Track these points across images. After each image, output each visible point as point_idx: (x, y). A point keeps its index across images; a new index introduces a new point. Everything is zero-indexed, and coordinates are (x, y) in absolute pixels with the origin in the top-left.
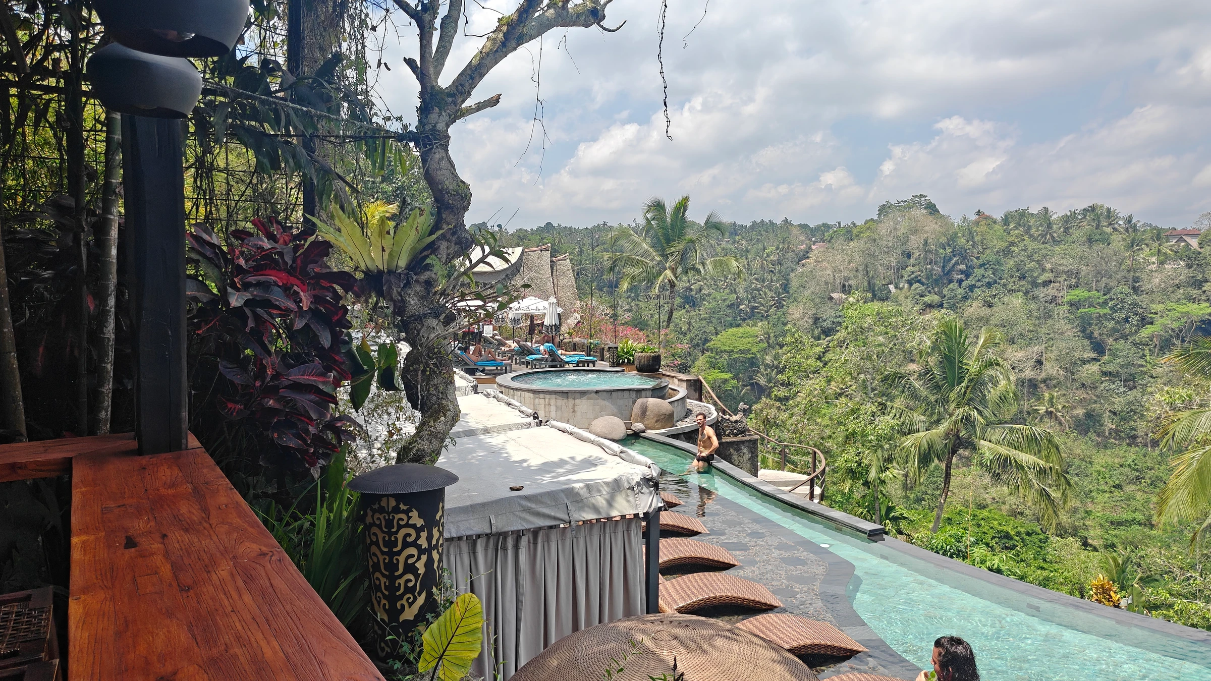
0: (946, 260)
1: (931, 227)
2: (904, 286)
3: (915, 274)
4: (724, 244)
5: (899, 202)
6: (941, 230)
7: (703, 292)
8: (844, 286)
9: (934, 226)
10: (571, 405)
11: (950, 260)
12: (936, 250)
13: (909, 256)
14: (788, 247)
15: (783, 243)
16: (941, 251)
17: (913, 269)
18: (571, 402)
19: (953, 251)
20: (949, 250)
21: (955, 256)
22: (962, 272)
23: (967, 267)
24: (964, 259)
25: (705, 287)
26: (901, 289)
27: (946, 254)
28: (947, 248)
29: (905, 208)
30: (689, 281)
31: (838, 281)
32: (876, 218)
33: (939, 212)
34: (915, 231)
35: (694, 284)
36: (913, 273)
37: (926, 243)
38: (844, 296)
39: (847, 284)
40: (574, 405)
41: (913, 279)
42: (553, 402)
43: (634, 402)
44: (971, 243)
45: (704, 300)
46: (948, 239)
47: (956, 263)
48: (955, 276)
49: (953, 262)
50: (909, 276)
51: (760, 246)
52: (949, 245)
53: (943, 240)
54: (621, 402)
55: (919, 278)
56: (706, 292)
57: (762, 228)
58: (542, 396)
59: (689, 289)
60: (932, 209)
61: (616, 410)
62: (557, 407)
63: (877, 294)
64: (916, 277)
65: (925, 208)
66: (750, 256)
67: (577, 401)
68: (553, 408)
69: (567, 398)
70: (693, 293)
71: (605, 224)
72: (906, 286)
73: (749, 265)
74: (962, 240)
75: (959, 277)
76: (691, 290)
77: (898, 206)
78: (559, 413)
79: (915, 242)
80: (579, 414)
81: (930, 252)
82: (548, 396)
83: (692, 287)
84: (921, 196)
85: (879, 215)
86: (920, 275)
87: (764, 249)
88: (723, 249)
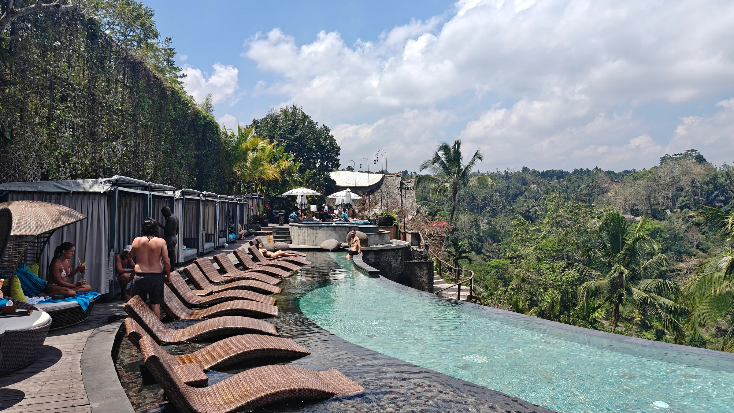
0: (709, 193)
1: (698, 171)
2: (677, 211)
3: (685, 203)
4: (553, 184)
5: (676, 155)
6: (705, 173)
7: (538, 213)
8: (632, 210)
9: (699, 170)
10: (315, 234)
11: (712, 193)
12: (701, 186)
13: (681, 190)
14: (596, 185)
15: (592, 182)
16: (705, 187)
17: (683, 199)
18: (315, 231)
19: (715, 187)
20: (711, 186)
21: (716, 190)
22: (722, 201)
23: (725, 198)
24: (723, 193)
25: (539, 210)
26: (675, 212)
27: (709, 189)
28: (710, 185)
29: (680, 159)
30: (528, 206)
31: (628, 207)
32: (658, 165)
33: (706, 161)
34: (685, 174)
35: (531, 208)
36: (683, 201)
37: (693, 182)
38: (632, 217)
39: (634, 208)
40: (316, 233)
41: (684, 206)
42: (306, 231)
43: (348, 233)
44: (728, 181)
45: (538, 218)
46: (710, 179)
47: (717, 195)
48: (716, 204)
49: (714, 194)
50: (681, 203)
51: (576, 184)
52: (711, 183)
53: (707, 179)
54: (340, 233)
55: (688, 205)
56: (539, 213)
57: (579, 173)
58: (302, 228)
59: (528, 211)
60: (700, 159)
61: (338, 237)
62: (308, 234)
63: (656, 214)
64: (686, 204)
65: (695, 159)
66: (568, 191)
67: (318, 231)
68: (306, 235)
69: (313, 229)
70: (531, 214)
71: (479, 172)
72: (679, 210)
73: (568, 196)
74: (721, 179)
75: (720, 204)
76: (530, 212)
77: (675, 158)
78: (309, 237)
79: (685, 181)
80: (318, 238)
81: (697, 187)
82: (304, 228)
83: (530, 210)
84: (692, 151)
85: (661, 163)
86: (689, 203)
87: (579, 186)
88: (552, 186)
